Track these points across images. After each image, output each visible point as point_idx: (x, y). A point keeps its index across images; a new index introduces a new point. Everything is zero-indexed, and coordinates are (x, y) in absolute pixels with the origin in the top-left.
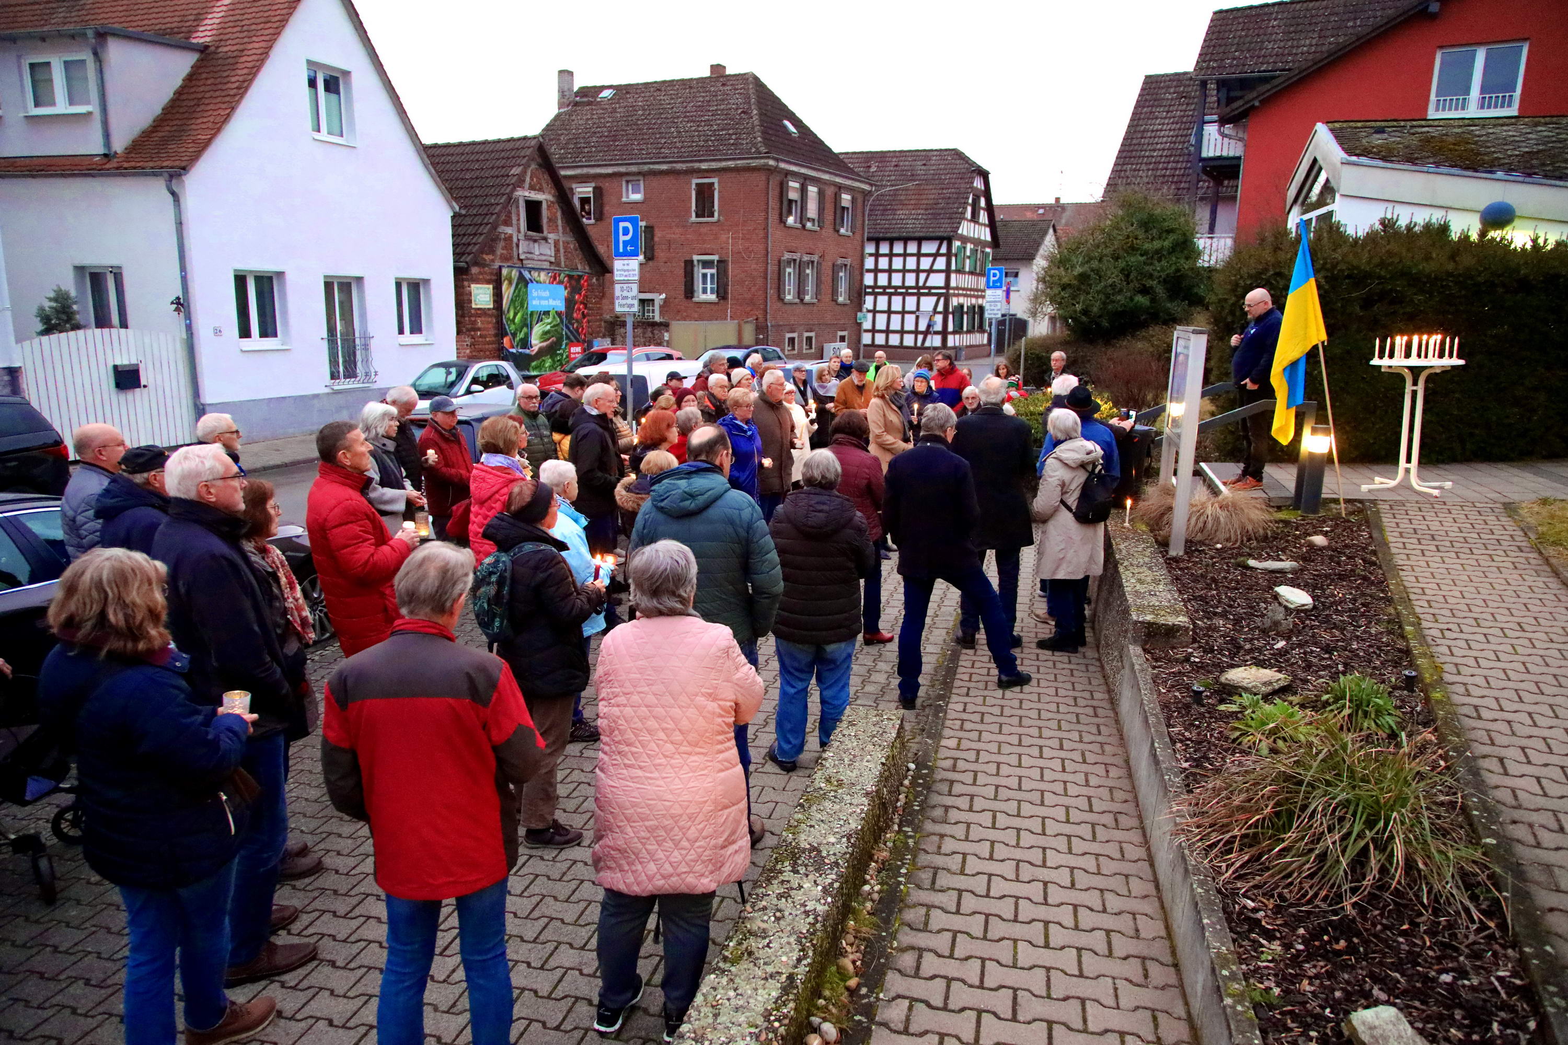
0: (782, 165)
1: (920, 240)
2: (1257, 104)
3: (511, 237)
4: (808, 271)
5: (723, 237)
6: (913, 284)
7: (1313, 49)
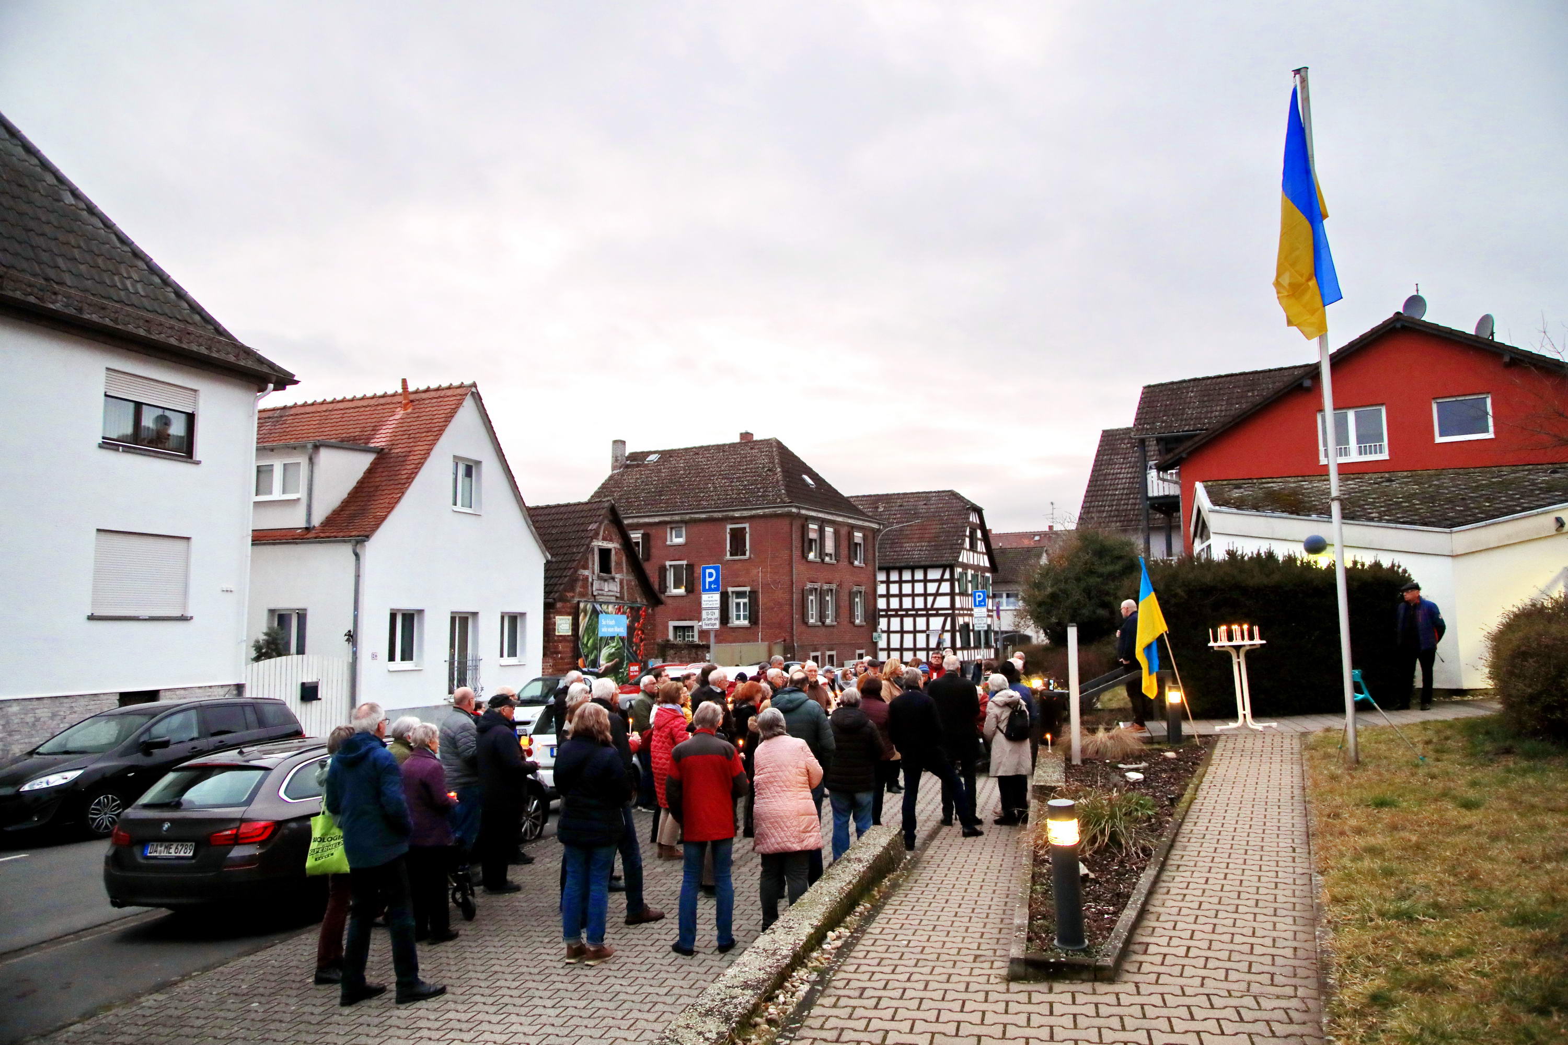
0: (803, 512)
1: (925, 569)
2: (1184, 455)
3: (587, 578)
4: (828, 598)
5: (754, 571)
6: (922, 606)
7: (1223, 414)
